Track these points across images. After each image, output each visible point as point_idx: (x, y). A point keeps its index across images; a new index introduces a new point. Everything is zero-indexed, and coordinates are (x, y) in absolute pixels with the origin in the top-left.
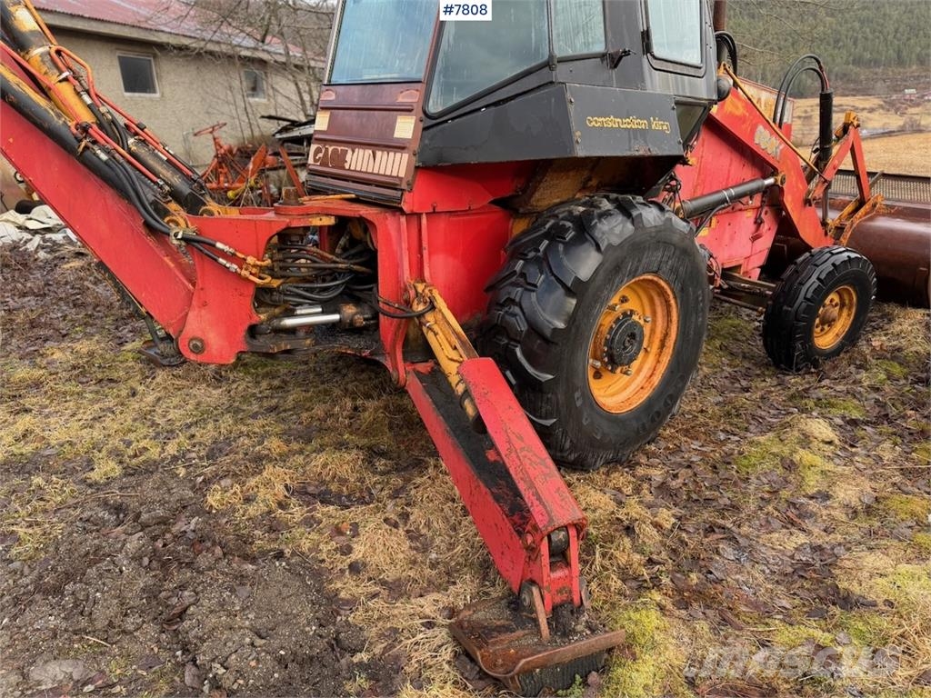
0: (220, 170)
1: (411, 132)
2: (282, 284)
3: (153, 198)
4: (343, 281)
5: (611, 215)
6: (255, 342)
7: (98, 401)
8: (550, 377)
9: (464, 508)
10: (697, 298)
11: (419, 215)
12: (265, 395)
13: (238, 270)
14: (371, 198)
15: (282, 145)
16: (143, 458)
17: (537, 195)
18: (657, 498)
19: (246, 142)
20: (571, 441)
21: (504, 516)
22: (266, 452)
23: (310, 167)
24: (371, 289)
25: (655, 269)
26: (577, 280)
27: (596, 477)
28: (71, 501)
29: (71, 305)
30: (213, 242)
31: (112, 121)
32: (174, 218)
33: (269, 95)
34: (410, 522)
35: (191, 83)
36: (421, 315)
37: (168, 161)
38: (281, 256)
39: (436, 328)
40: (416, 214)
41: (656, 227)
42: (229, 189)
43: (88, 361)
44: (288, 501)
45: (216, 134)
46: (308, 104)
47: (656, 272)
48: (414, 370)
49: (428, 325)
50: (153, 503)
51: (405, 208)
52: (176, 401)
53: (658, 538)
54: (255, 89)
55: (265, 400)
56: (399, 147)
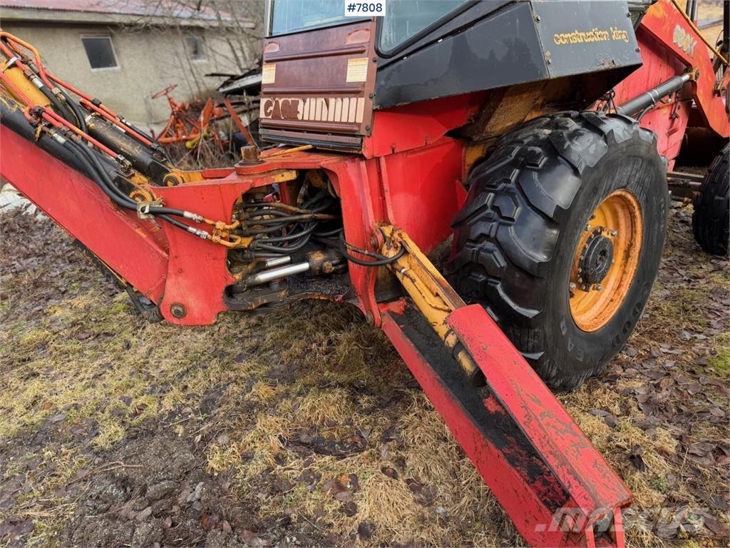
0: (177, 125)
1: (365, 74)
2: (252, 242)
3: (116, 175)
4: (309, 230)
5: (582, 135)
6: (234, 302)
7: (97, 357)
8: (536, 312)
9: (458, 448)
10: (660, 206)
11: (378, 159)
12: (245, 335)
13: (209, 236)
14: (329, 147)
15: (226, 97)
16: (142, 416)
17: (492, 121)
18: (647, 415)
19: (196, 98)
20: (558, 369)
21: (526, 485)
22: (256, 399)
23: (263, 121)
24: (337, 234)
25: (624, 184)
26: (558, 209)
27: (579, 396)
28: (81, 474)
29: (68, 261)
30: (180, 212)
31: (67, 101)
32: (139, 192)
33: (208, 56)
34: (407, 470)
35: (145, 54)
36: (394, 262)
37: (127, 133)
38: (247, 215)
39: (411, 273)
40: (376, 158)
41: (626, 141)
42: (186, 140)
43: (85, 317)
44: (283, 452)
45: (170, 95)
46: (241, 59)
47: (624, 187)
48: (389, 312)
49: (403, 271)
50: (157, 473)
51: (365, 155)
52: (166, 350)
53: (669, 467)
54: (196, 52)
55: (246, 340)
56: (355, 92)
